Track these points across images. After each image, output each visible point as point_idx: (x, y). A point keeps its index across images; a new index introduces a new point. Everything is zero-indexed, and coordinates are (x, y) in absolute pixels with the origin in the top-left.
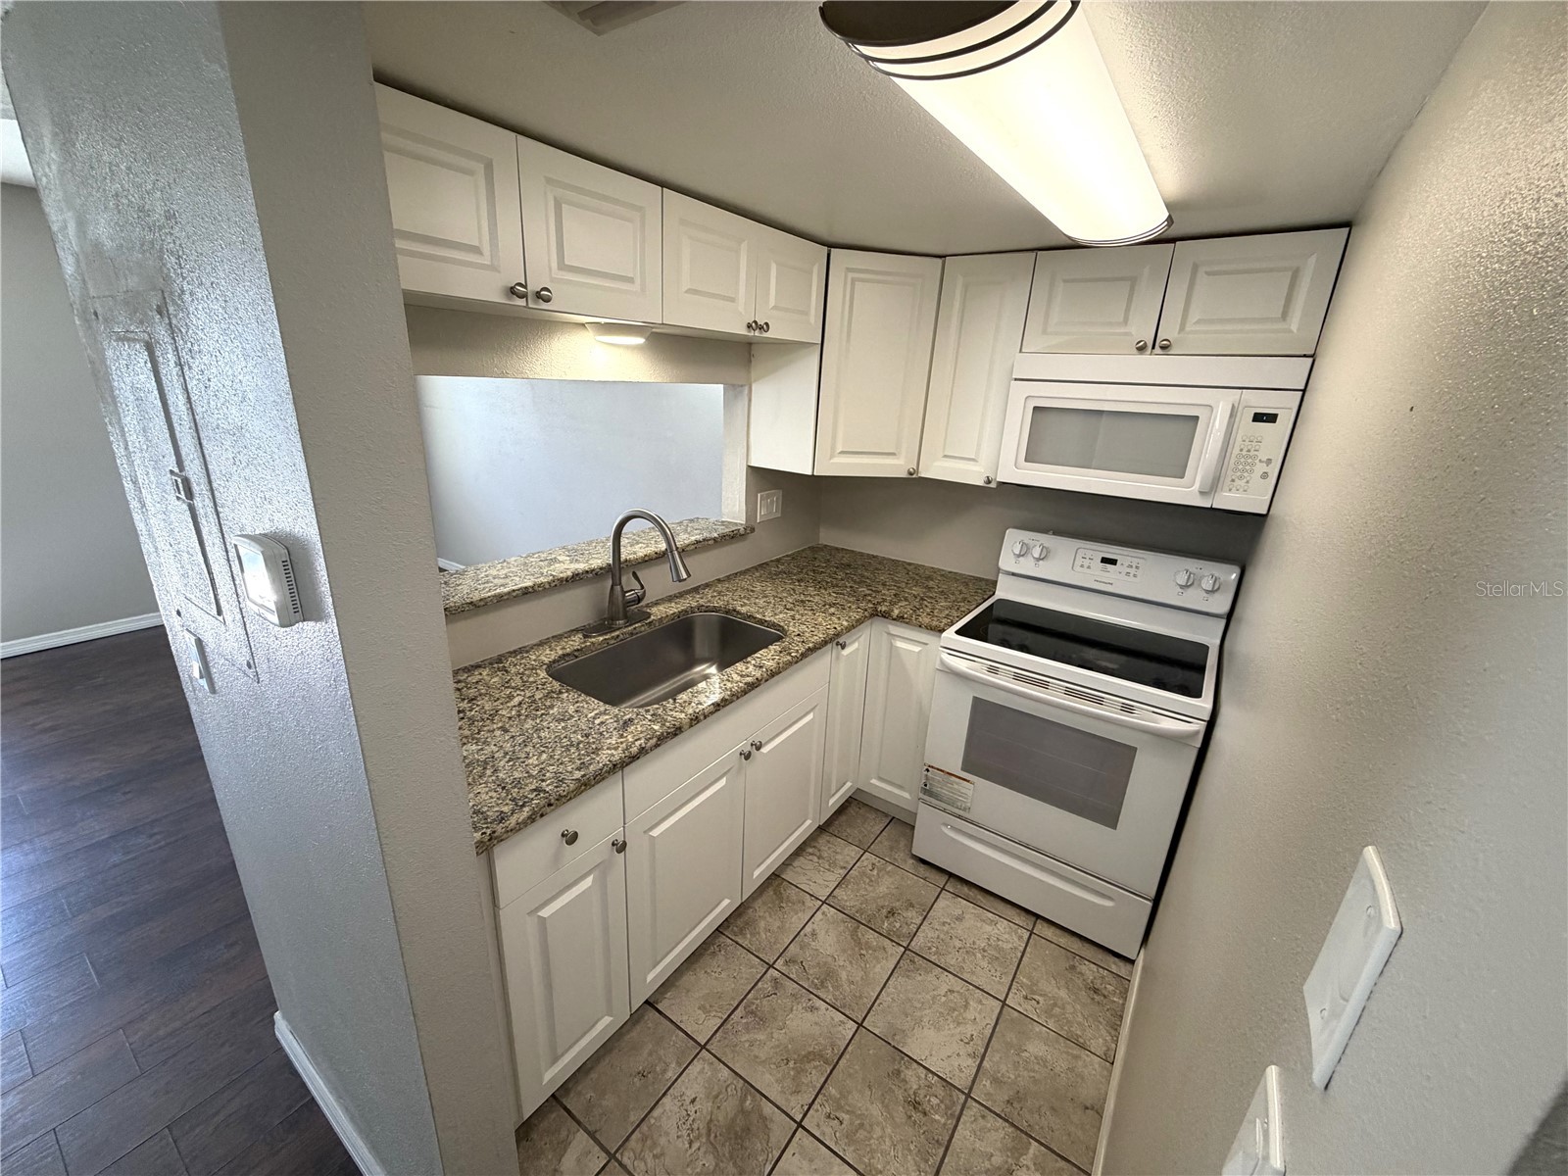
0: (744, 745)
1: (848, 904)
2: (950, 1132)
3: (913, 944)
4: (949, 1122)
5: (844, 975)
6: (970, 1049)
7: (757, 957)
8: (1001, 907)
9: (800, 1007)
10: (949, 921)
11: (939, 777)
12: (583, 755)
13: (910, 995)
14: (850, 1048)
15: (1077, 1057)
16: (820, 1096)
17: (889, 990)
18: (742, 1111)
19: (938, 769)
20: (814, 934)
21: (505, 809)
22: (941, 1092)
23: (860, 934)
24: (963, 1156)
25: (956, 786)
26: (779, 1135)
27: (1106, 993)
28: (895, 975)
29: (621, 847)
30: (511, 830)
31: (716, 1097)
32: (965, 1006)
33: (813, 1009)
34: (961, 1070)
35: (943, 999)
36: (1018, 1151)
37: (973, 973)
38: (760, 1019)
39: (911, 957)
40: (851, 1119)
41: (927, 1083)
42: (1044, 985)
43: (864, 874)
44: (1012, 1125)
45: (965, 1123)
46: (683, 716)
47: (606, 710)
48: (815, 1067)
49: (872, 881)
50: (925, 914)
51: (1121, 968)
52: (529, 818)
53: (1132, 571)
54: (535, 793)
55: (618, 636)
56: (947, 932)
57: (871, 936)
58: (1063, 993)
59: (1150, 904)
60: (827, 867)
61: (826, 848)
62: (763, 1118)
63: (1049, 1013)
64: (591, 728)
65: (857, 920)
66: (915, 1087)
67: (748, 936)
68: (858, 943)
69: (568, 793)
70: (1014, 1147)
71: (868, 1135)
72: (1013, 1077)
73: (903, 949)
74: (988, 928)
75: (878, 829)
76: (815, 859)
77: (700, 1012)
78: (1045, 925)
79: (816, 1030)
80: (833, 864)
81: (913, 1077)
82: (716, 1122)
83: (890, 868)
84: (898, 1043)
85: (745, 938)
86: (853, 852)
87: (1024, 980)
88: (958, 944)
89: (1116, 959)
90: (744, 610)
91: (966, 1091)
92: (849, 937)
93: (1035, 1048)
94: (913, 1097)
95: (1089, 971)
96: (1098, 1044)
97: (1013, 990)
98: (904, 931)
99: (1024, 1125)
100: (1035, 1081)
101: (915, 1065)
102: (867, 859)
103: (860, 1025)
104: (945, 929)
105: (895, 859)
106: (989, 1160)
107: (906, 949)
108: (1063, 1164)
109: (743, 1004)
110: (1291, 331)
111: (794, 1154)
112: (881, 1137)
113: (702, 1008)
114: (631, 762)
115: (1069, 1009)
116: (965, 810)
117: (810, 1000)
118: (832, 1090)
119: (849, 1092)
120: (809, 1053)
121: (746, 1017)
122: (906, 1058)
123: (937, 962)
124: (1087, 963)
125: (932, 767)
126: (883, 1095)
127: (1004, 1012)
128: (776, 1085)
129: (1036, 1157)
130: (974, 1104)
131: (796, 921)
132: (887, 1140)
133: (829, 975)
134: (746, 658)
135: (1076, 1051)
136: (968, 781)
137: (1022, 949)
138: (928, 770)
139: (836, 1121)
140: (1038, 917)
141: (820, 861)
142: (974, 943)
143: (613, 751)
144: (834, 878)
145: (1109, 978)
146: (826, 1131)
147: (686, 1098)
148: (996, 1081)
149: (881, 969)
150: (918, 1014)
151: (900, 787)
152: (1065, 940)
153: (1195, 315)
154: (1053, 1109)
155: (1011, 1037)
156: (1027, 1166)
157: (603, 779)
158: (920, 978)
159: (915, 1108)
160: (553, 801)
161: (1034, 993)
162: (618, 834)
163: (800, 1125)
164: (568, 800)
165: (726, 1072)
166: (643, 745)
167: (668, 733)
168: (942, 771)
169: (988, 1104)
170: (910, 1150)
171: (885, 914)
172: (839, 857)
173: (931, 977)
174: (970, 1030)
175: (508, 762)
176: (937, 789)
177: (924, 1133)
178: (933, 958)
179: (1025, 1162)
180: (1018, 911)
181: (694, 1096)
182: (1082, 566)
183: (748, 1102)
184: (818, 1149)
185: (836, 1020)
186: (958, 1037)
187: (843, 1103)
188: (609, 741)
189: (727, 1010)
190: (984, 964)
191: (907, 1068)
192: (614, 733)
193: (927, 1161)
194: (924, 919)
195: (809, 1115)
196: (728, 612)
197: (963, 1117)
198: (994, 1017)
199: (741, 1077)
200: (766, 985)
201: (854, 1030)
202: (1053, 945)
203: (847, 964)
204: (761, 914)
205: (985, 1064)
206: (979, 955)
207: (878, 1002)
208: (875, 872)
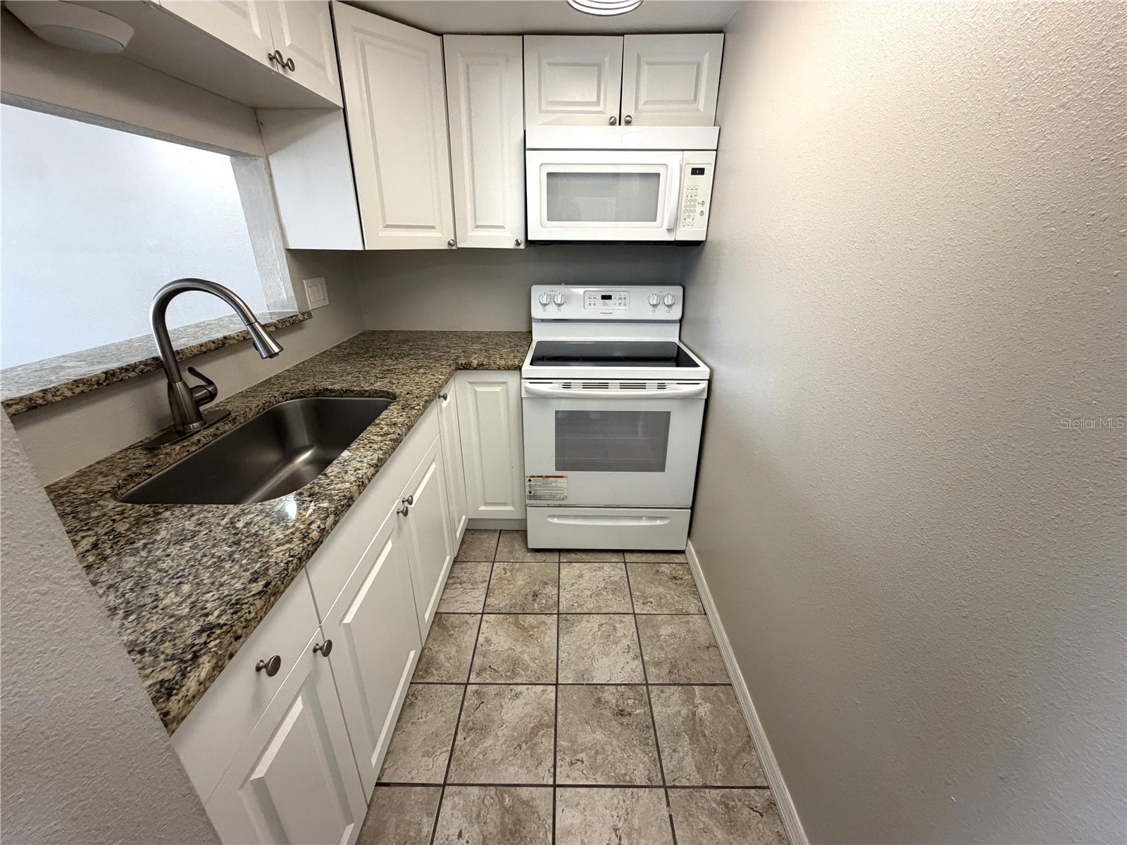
0: (397, 505)
1: (501, 605)
2: (650, 715)
3: (561, 608)
4: (646, 709)
5: (526, 657)
6: (632, 655)
7: (452, 684)
8: (601, 556)
9: (507, 700)
10: (574, 581)
11: (539, 482)
12: (247, 564)
13: (578, 643)
14: (559, 706)
15: (688, 622)
16: (558, 754)
17: (563, 648)
18: (506, 810)
19: (538, 477)
20: (488, 641)
21: (166, 675)
22: (631, 694)
23: (522, 622)
24: (665, 724)
25: (553, 484)
26: (544, 807)
27: (681, 577)
28: (561, 635)
29: (327, 649)
30: (194, 697)
31: (478, 816)
32: (614, 629)
33: (517, 696)
34: (635, 672)
35: (599, 633)
36: (690, 699)
37: (607, 606)
38: (482, 730)
39: (564, 618)
40: (587, 754)
41: (620, 694)
42: (648, 591)
43: (500, 579)
44: (679, 685)
45: (655, 703)
46: (347, 485)
47: (243, 510)
48: (542, 736)
49: (509, 581)
50: (557, 584)
51: (680, 558)
52: (214, 669)
53: (623, 301)
54: (205, 635)
55: (199, 441)
56: (578, 589)
57: (530, 619)
58: (661, 589)
59: (689, 511)
60: (471, 587)
61: (463, 574)
62: (526, 803)
63: (660, 605)
64: (236, 534)
65: (513, 614)
66: (614, 701)
67: (435, 672)
68: (524, 629)
69: (256, 613)
70: (688, 698)
71: (604, 756)
72: (663, 655)
73: (556, 616)
74: (600, 573)
75: (494, 543)
76: (459, 586)
77: (426, 758)
78: (629, 554)
79: (528, 709)
80: (474, 583)
81: (609, 695)
82: (489, 836)
83: (517, 566)
84: (589, 680)
85: (433, 675)
86: (483, 568)
87: (637, 593)
88: (588, 593)
89: (674, 555)
90: (337, 387)
91: (644, 682)
92: (515, 628)
93: (665, 631)
94: (617, 709)
95: (665, 569)
96: (693, 608)
97: (635, 603)
98: (550, 603)
99: (684, 681)
100: (676, 650)
101: (607, 687)
102: (497, 568)
103: (557, 684)
104: (575, 587)
105: (517, 558)
106: (680, 715)
107: (558, 614)
108: (715, 688)
109: (460, 727)
110: (698, 110)
111: (563, 810)
112: (613, 750)
113: (426, 754)
114: (316, 549)
115: (669, 597)
116: (563, 499)
117: (511, 690)
118: (563, 743)
119: (576, 736)
120: (533, 728)
121: (469, 736)
122: (599, 687)
123: (582, 612)
124: (662, 565)
125: (533, 477)
126: (598, 722)
127: (638, 619)
128: (521, 771)
129: (701, 694)
130: (653, 687)
131: (468, 640)
132: (617, 749)
133: (515, 665)
134: (373, 421)
135: (685, 618)
136: (562, 477)
137: (625, 576)
138: (530, 480)
139: (579, 763)
140: (623, 551)
141: (464, 585)
142: (597, 587)
143: (287, 546)
144: (480, 593)
145: (679, 567)
146: (576, 776)
147: (452, 838)
148: (657, 664)
149: (549, 638)
150: (589, 652)
151: (505, 504)
152: (644, 558)
153: (643, 99)
154: (693, 660)
155: (650, 632)
156: (700, 703)
157: (292, 579)
158: (577, 629)
159: (622, 715)
160: (240, 632)
161: (646, 598)
162: (316, 638)
163: (555, 786)
164: (259, 622)
165: (475, 790)
166: (322, 526)
167: (343, 506)
168: (541, 477)
169: (660, 682)
170: (635, 746)
171: (531, 598)
172: (476, 576)
173: (584, 624)
174: (625, 642)
175: (126, 617)
176: (540, 492)
177: (636, 728)
178: (578, 611)
179: (698, 702)
180: (611, 554)
181: (458, 831)
182: (590, 304)
183: (507, 800)
184: (578, 792)
185: (538, 692)
186: (621, 652)
187: (575, 747)
188: (273, 538)
189: (449, 741)
190: (611, 596)
191: (603, 692)
192: (274, 527)
193: (648, 744)
194: (559, 589)
195: (557, 773)
196: (318, 393)
197: (652, 700)
198: (634, 626)
199: (490, 785)
200: (471, 701)
201: (555, 691)
202: (640, 564)
203: (524, 647)
204: (437, 649)
205: (646, 658)
206: (604, 593)
207: (560, 661)
208: (509, 574)
